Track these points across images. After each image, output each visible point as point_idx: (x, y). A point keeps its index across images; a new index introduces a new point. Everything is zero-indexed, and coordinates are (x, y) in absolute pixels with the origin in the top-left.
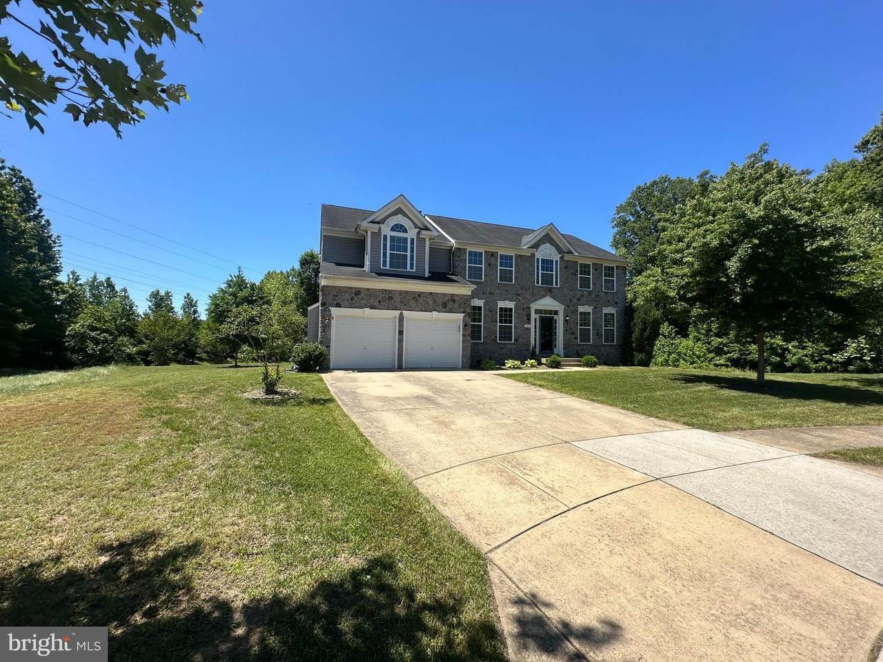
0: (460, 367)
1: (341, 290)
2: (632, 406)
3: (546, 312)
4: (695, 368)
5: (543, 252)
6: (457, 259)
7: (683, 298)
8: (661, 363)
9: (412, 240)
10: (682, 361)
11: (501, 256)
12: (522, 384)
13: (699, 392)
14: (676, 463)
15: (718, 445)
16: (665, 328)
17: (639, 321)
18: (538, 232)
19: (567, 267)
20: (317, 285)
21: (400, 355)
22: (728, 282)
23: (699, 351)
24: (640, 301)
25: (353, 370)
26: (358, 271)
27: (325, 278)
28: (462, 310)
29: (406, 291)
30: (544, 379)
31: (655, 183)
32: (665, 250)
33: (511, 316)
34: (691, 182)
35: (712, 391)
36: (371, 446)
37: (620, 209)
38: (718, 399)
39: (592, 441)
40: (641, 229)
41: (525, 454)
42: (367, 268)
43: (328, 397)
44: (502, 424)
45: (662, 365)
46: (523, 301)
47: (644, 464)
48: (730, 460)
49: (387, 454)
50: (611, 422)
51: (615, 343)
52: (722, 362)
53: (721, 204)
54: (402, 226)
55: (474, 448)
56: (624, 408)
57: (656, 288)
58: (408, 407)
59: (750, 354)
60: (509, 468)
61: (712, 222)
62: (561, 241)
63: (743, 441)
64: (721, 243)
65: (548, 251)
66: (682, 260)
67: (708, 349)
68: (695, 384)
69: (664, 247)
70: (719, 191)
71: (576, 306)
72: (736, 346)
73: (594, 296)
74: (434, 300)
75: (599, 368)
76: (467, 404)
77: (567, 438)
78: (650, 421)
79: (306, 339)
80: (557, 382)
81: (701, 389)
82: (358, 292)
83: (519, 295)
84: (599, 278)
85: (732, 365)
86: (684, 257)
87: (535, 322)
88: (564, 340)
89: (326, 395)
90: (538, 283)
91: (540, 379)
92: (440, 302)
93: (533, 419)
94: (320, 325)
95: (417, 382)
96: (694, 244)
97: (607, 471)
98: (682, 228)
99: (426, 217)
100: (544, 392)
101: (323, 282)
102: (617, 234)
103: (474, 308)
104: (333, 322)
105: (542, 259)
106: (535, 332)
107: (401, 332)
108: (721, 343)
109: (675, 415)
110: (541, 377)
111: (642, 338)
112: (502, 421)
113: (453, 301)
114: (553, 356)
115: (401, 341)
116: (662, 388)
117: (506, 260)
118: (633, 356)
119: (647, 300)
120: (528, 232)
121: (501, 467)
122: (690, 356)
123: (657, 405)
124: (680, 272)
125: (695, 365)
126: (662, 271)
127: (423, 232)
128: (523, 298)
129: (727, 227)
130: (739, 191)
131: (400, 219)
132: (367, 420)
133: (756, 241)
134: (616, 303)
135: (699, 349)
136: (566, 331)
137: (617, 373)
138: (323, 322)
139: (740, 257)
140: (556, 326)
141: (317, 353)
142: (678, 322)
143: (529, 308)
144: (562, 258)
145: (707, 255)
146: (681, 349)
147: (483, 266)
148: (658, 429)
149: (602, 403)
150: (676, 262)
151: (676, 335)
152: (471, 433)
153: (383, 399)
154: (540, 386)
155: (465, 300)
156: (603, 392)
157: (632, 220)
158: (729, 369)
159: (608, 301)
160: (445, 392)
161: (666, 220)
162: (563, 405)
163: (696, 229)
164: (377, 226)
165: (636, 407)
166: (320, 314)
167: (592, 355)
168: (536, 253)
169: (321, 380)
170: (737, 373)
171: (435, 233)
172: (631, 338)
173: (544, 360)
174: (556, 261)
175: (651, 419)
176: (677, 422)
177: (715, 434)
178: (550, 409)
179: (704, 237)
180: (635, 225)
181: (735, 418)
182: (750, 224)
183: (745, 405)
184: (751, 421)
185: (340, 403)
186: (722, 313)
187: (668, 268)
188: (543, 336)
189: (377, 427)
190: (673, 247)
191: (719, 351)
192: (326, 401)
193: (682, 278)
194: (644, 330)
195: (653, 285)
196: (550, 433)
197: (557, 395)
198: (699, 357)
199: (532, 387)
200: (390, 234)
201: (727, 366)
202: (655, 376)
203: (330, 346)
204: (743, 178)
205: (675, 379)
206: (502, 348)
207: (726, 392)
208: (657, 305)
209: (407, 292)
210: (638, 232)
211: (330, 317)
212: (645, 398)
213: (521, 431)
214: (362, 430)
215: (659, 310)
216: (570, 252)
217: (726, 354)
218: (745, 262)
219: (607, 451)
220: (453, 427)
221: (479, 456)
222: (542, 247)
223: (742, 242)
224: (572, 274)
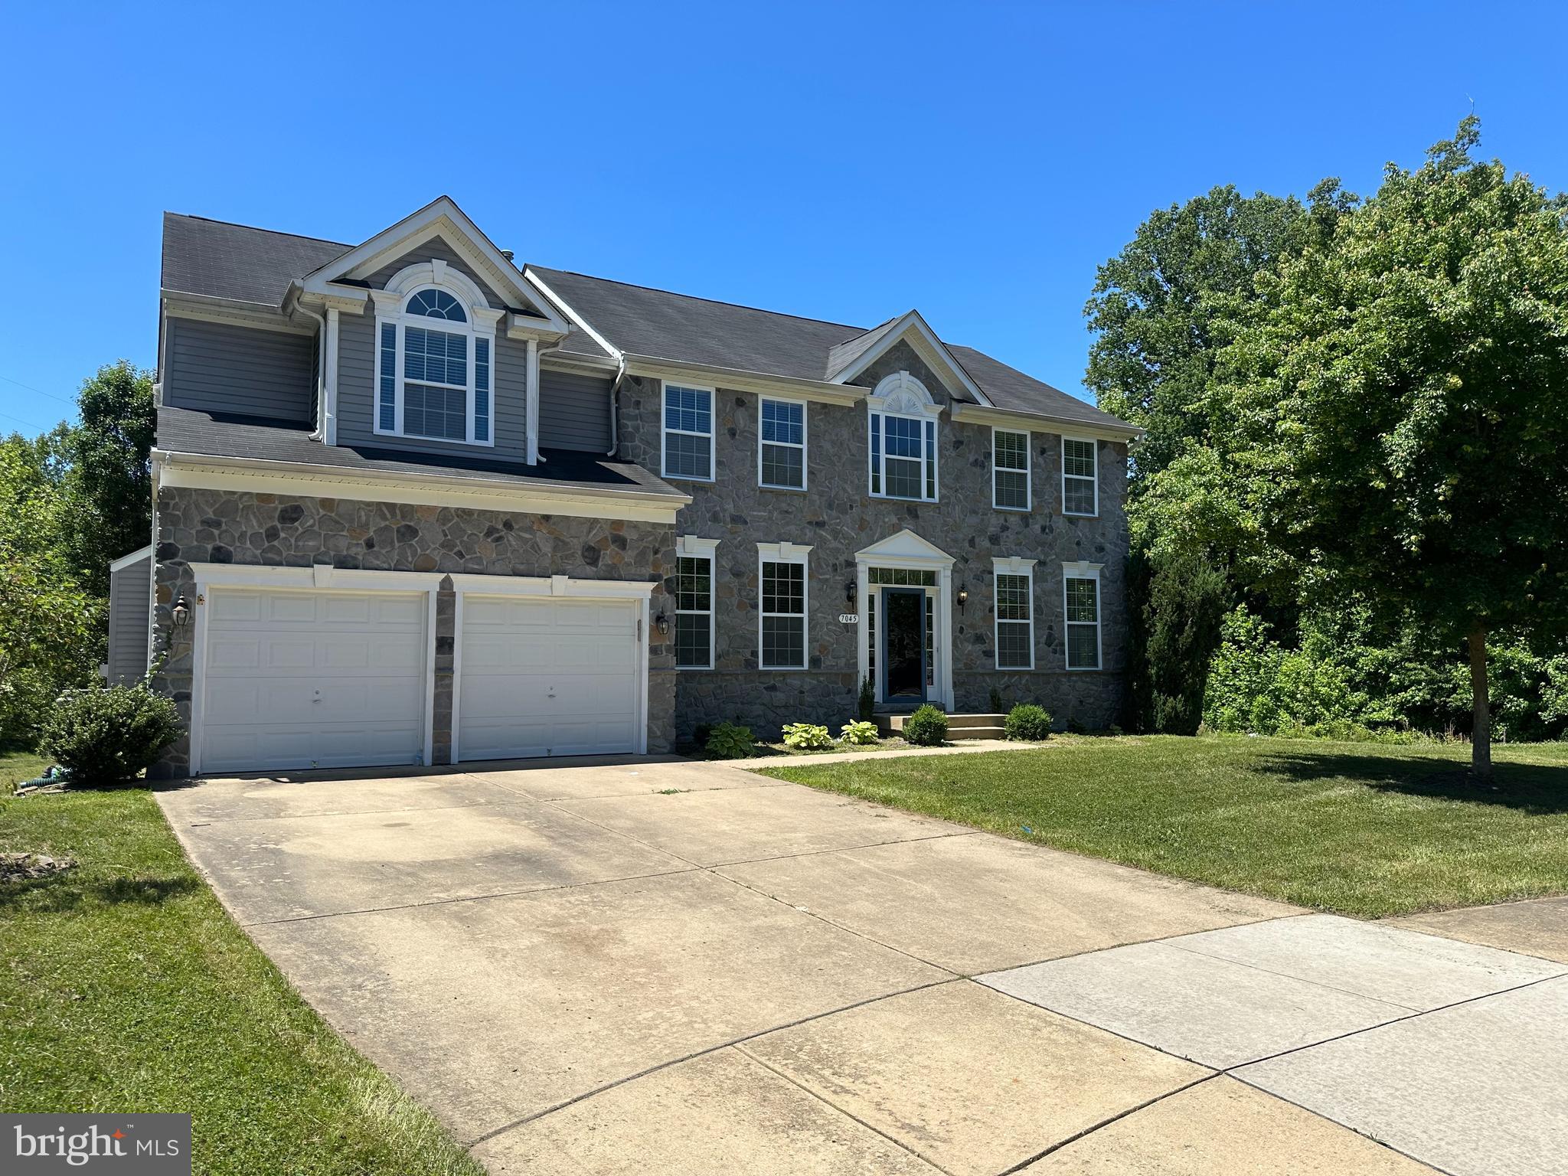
0: (644, 750)
1: (229, 504)
2: (1149, 855)
3: (901, 576)
4: (1318, 734)
5: (889, 400)
6: (633, 411)
7: (1278, 536)
8: (1231, 720)
9: (482, 347)
10: (1284, 715)
11: (768, 406)
12: (833, 799)
13: (1327, 804)
14: (1272, 1020)
15: (1378, 956)
16: (1239, 622)
17: (1165, 601)
18: (876, 336)
19: (961, 443)
20: (143, 484)
21: (443, 720)
22: (1389, 493)
23: (1328, 685)
24: (1164, 545)
25: (275, 775)
26: (296, 442)
27: (173, 461)
28: (649, 571)
29: (464, 510)
30: (894, 780)
31: (1198, 206)
32: (1228, 398)
33: (798, 588)
34: (1292, 207)
35: (1360, 800)
36: (328, 1037)
37: (1112, 275)
38: (1377, 824)
39: (1036, 971)
40: (1166, 334)
41: (840, 1025)
42: (325, 428)
43: (175, 875)
44: (771, 927)
45: (1231, 729)
46: (834, 544)
47: (1183, 1029)
48: (1411, 999)
49: (385, 1060)
50: (1090, 907)
51: (1100, 667)
52: (1386, 714)
53: (1365, 276)
54: (446, 299)
55: (680, 1017)
56: (1127, 862)
57: (1208, 508)
58: (463, 893)
59: (1454, 690)
60: (789, 1073)
61: (1347, 323)
62: (942, 364)
63: (1443, 941)
64: (1371, 383)
65: (905, 397)
66: (1273, 428)
67: (1350, 680)
68: (1317, 781)
69: (1227, 388)
70: (1359, 239)
71: (986, 558)
72: (1421, 671)
73: (1037, 528)
74: (557, 539)
75: (1057, 742)
76: (662, 869)
77: (966, 965)
78: (1199, 898)
79: (104, 671)
80: (935, 787)
81: (1332, 794)
82: (292, 511)
83: (820, 524)
84: (1049, 478)
85: (1411, 725)
86: (1278, 419)
87: (871, 607)
88: (955, 659)
89: (168, 868)
90: (876, 489)
91: (883, 781)
92: (577, 545)
93: (865, 907)
94: (153, 625)
95: (498, 806)
96: (1303, 385)
97: (1082, 1060)
98: (1270, 336)
99: (529, 274)
100: (897, 822)
101: (164, 477)
102: (1101, 348)
103: (688, 564)
104: (203, 615)
105: (887, 418)
106: (872, 635)
107: (445, 645)
108: (1383, 662)
109: (1267, 875)
110: (890, 773)
111: (1176, 652)
112: (769, 921)
113: (621, 542)
114: (925, 709)
115: (444, 672)
116: (1230, 796)
117: (783, 419)
118: (1150, 705)
119: (1184, 541)
120: (846, 334)
121: (762, 1072)
122: (1305, 700)
123: (1217, 848)
124: (1268, 462)
125: (1318, 725)
126: (1223, 455)
127: (519, 321)
128: (836, 534)
129: (1381, 337)
130: (1408, 242)
131: (437, 276)
132: (319, 946)
133: (1455, 381)
134: (1101, 549)
135: (1327, 677)
136: (959, 631)
137: (1107, 756)
138: (163, 614)
139: (1418, 424)
140: (930, 618)
141: (141, 720)
142: (1270, 604)
143: (851, 564)
144: (945, 416)
145: (1337, 414)
146: (1281, 682)
147: (712, 435)
148: (1219, 920)
149: (1067, 847)
150: (1261, 434)
151: (1266, 642)
152: (670, 970)
153: (378, 871)
154: (887, 801)
155: (659, 538)
156: (1068, 816)
157: (1143, 307)
158: (1405, 735)
159: (1078, 544)
160: (591, 834)
161: (1232, 314)
162: (953, 857)
163: (1305, 341)
164: (361, 294)
165: (1159, 857)
166: (153, 587)
167: (1036, 702)
168: (870, 399)
169: (155, 814)
170: (1423, 746)
171: (556, 327)
172: (1145, 650)
173: (897, 722)
174: (930, 425)
175: (1205, 890)
176: (1270, 894)
177: (1370, 926)
178: (913, 873)
179: (1327, 365)
180: (1149, 322)
181: (1420, 877)
182: (1440, 333)
183: (1445, 837)
184: (1461, 884)
185: (220, 894)
186: (1378, 577)
187: (1238, 449)
188: (893, 647)
189: (351, 969)
190: (1248, 390)
191: (1377, 684)
192: (165, 889)
193: (1273, 480)
194: (1177, 628)
195: (1199, 497)
196: (913, 950)
197: (935, 827)
198: (1326, 704)
199: (864, 806)
200: (404, 321)
201: (1400, 727)
202: (1212, 763)
203: (188, 697)
204: (1418, 207)
205: (1266, 769)
206: (773, 688)
207: (1396, 803)
208: (1213, 554)
209: (465, 514)
210: (1159, 345)
211: (190, 598)
212: (1185, 827)
213: (828, 949)
214: (296, 982)
215: (1217, 570)
216: (967, 400)
217: (1395, 691)
218: (1430, 435)
219: (1081, 997)
220: (614, 951)
221: (695, 1042)
222: (885, 384)
223: (1422, 381)
224: (976, 463)
